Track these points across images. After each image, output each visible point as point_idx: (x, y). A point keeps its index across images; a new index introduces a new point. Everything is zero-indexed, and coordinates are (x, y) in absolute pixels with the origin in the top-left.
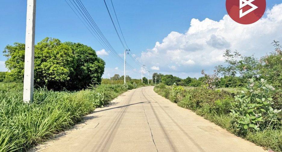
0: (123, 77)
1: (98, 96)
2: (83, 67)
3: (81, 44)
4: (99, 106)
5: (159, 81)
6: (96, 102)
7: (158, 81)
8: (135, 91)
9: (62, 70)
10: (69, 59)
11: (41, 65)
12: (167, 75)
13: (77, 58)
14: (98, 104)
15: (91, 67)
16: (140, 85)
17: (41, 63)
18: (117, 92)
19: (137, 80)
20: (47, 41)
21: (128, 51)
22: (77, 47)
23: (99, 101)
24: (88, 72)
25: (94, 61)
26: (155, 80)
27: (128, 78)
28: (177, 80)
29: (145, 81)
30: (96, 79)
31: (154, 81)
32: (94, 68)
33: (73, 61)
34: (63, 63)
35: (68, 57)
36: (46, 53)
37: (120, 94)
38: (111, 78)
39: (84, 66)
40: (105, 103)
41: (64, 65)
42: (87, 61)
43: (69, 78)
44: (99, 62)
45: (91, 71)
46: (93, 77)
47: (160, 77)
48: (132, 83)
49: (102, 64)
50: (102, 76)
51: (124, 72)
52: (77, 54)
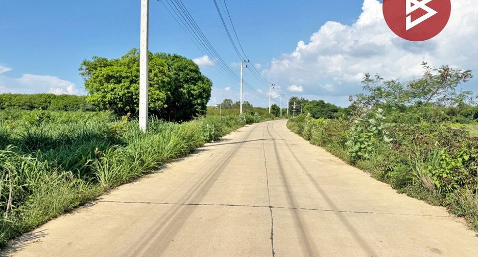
0: (238, 104)
1: (208, 129)
2: (182, 89)
3: (178, 55)
4: (209, 141)
5: (300, 112)
6: (204, 136)
7: (298, 111)
8: (255, 127)
9: (158, 95)
10: (166, 79)
11: (131, 88)
12: (314, 101)
13: (174, 76)
14: (208, 139)
15: (194, 90)
16: (267, 117)
17: (131, 84)
18: (230, 126)
19: (262, 109)
20: (134, 54)
21: (247, 62)
22: (173, 60)
23: (208, 134)
24: (189, 97)
25: (197, 82)
26: (293, 109)
27: (247, 106)
28: (331, 109)
29: (276, 112)
30: (200, 107)
31: (291, 112)
32: (197, 91)
33: (170, 82)
34: (157, 86)
35: (164, 77)
36: (135, 71)
37: (234, 130)
38: (219, 106)
39: (184, 88)
40: (215, 138)
41: (159, 88)
42: (187, 81)
43: (166, 106)
44: (203, 83)
45: (192, 95)
46: (195, 105)
47: (302, 105)
48: (252, 114)
49: (208, 86)
50: (208, 103)
51: (240, 96)
52: (174, 72)
